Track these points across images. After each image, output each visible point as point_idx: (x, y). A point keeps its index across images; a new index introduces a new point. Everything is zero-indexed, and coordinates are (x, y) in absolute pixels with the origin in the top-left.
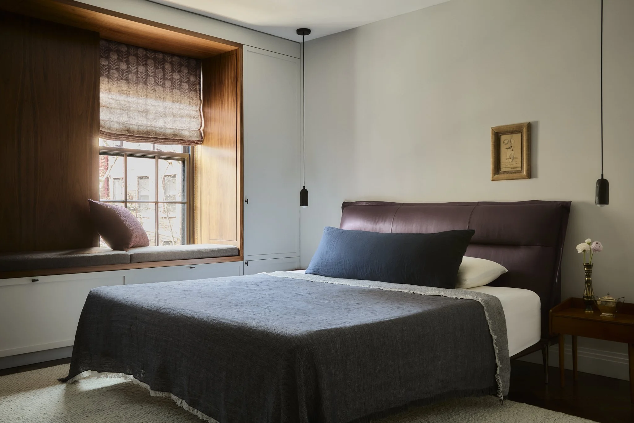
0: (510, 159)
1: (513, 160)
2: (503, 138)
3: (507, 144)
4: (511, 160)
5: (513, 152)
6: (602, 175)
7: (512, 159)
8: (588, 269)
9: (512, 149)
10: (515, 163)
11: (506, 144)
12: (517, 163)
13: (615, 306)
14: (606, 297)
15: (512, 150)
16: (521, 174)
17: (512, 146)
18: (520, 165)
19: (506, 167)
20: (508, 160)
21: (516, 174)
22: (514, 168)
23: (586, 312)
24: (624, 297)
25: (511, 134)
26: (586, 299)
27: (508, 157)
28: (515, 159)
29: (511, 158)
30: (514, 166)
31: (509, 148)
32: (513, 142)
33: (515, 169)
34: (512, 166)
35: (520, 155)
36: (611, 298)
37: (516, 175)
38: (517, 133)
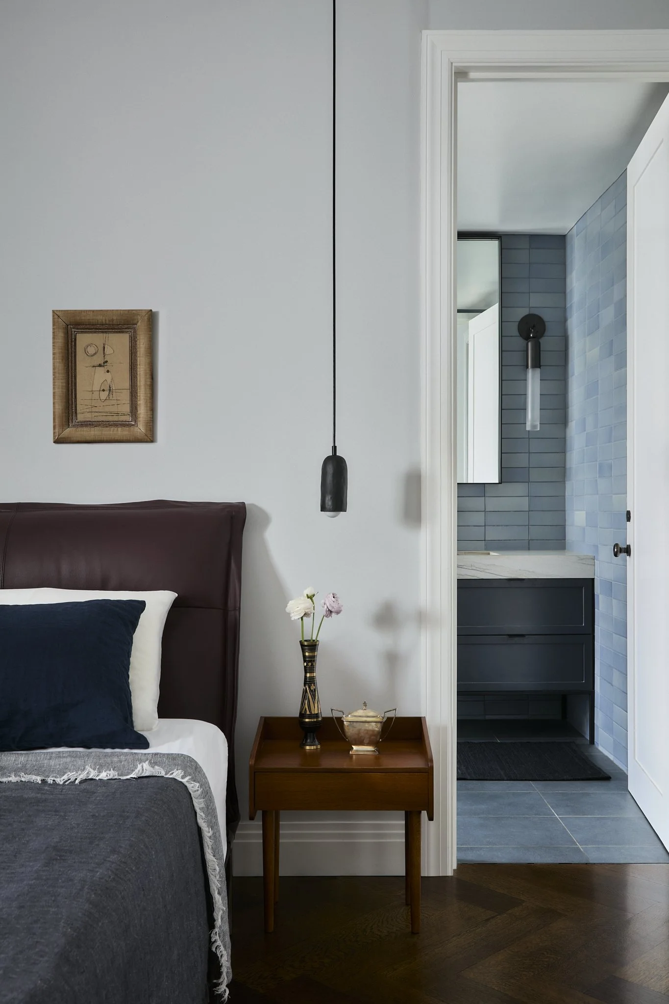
0: (102, 393)
1: (111, 396)
2: (83, 340)
3: (95, 354)
4: (104, 395)
5: (108, 376)
6: (334, 448)
7: (107, 393)
8: (311, 654)
9: (106, 368)
10: (114, 402)
11: (92, 356)
12: (119, 402)
13: (380, 730)
14: (360, 712)
15: (108, 371)
16: (132, 428)
17: (107, 362)
18: (127, 408)
19: (92, 412)
20: (96, 395)
21: (120, 429)
22: (112, 414)
23: (308, 748)
24: (396, 710)
25: (106, 332)
26: (307, 720)
27: (96, 387)
28: (114, 393)
29: (104, 390)
30: (114, 409)
31: (100, 366)
32: (108, 350)
33: (115, 418)
34: (107, 409)
35: (127, 384)
36: (372, 714)
37: (120, 432)
38: (119, 332)
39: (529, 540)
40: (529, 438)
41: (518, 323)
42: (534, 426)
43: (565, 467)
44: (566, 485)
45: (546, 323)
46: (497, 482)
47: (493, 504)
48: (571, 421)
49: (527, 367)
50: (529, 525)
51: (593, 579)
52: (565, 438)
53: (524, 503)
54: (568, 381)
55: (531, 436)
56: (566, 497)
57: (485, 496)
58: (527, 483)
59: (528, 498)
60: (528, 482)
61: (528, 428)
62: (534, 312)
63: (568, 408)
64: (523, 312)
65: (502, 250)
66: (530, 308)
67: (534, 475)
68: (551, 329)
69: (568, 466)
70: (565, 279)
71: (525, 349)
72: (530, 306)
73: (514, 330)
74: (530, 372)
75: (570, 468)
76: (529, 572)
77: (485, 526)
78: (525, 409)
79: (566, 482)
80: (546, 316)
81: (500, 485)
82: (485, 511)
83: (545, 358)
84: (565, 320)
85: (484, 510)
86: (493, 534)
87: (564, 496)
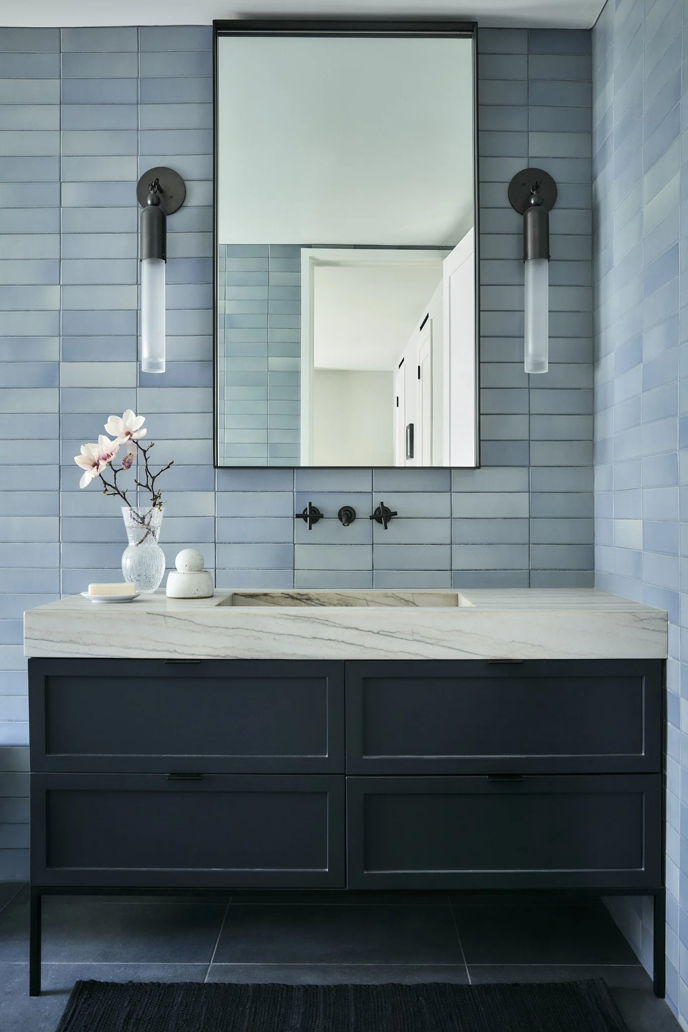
39: (530, 570)
40: (529, 389)
41: (507, 185)
42: (538, 365)
43: (592, 441)
44: (595, 471)
45: (557, 185)
46: (473, 465)
47: (465, 505)
48: (606, 356)
49: (525, 258)
50: (529, 544)
51: (663, 662)
52: (593, 389)
53: (521, 504)
54: (598, 287)
55: (531, 384)
56: (596, 493)
57: (450, 491)
58: (527, 468)
59: (528, 493)
60: (529, 466)
61: (528, 368)
62: (535, 164)
63: (599, 333)
64: (517, 166)
65: (478, 54)
66: (529, 158)
67: (539, 454)
68: (567, 195)
69: (599, 436)
70: (591, 108)
71: (522, 231)
72: (529, 156)
73: (500, 196)
74: (531, 269)
75: (605, 441)
76: (533, 645)
77: (451, 544)
78: (521, 336)
79: (596, 468)
80: (558, 172)
81: (477, 471)
82: (451, 518)
83: (557, 247)
84: (591, 178)
85: (449, 516)
86: (464, 559)
87: (592, 492)
